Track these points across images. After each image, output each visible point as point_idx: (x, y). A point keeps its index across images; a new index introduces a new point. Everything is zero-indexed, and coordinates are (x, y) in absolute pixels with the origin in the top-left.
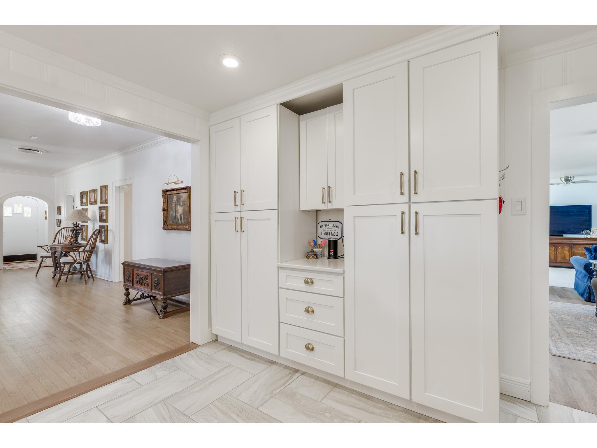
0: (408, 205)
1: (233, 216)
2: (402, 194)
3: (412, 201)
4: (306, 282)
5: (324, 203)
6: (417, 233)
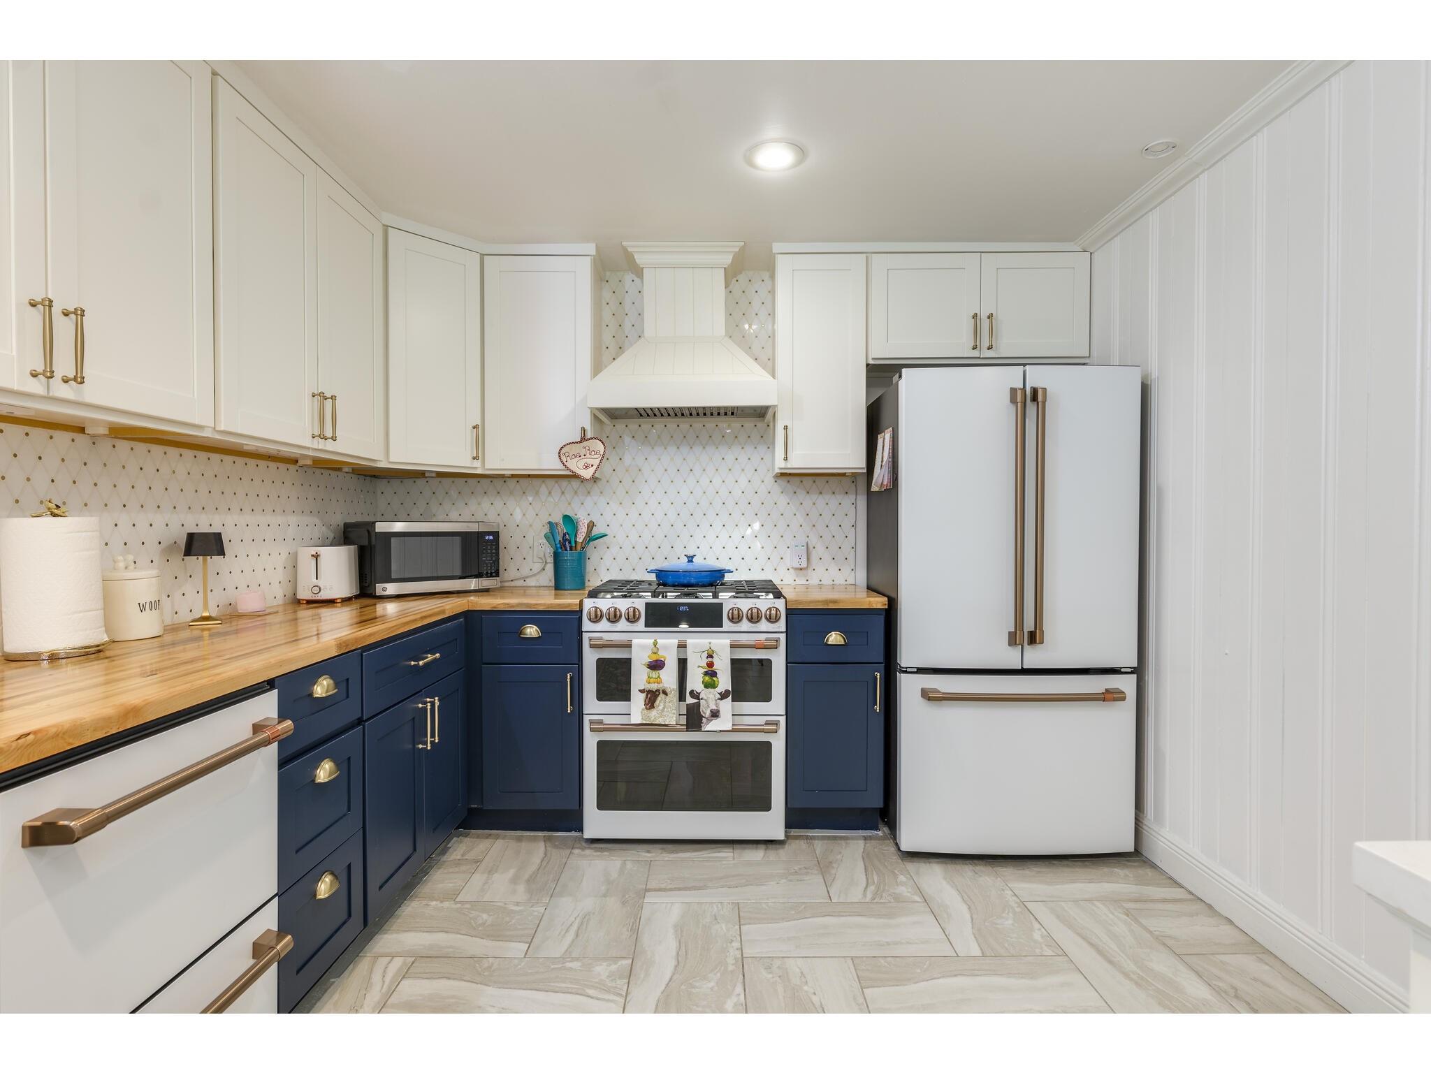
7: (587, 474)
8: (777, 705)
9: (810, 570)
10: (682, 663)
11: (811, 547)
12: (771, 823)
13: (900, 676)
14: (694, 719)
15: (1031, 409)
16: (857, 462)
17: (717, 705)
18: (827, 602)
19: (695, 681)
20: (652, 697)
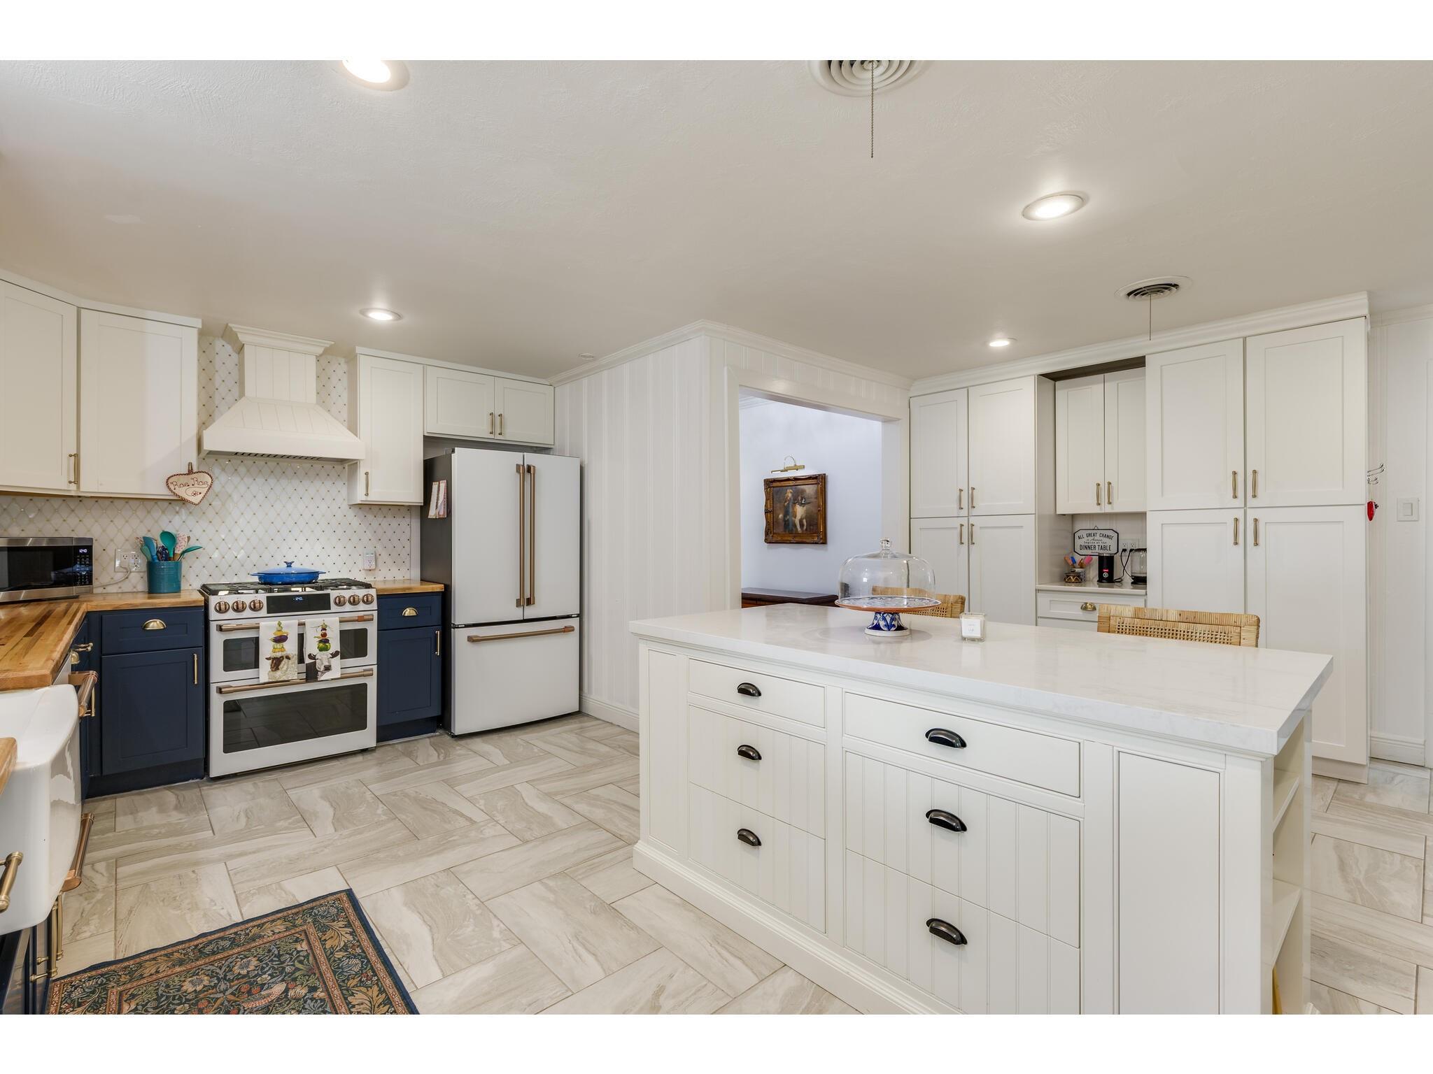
0: (1243, 510)
1: (957, 523)
2: (1235, 497)
3: (1248, 505)
4: (1084, 608)
5: (1099, 504)
6: (1256, 544)
7: (196, 499)
8: (371, 657)
9: (377, 571)
10: (301, 637)
11: (378, 555)
12: (366, 737)
13: (455, 632)
14: (311, 673)
15: (528, 476)
16: (417, 498)
17: (329, 662)
18: (404, 589)
19: (312, 647)
20: (276, 663)
